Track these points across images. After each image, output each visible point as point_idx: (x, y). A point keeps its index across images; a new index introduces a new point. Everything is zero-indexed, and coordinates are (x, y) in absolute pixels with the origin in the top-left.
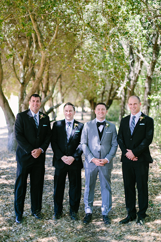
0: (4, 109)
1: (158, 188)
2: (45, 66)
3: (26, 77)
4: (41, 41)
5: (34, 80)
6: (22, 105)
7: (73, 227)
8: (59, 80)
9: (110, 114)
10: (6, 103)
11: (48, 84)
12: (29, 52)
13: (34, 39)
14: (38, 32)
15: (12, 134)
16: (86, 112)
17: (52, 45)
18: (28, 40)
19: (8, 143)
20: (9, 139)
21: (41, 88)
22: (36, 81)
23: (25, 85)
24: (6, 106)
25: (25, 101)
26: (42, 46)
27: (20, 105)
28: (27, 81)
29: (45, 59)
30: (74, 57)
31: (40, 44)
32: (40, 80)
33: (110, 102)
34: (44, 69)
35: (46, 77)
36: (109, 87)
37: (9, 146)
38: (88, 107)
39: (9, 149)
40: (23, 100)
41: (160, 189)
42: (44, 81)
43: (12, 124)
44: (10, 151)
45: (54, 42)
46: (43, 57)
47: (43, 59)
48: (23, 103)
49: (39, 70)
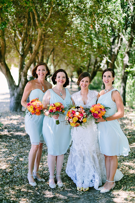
0: (6, 76)
1: (133, 140)
2: (41, 41)
3: (25, 50)
4: (38, 20)
5: (31, 53)
6: (21, 73)
7: (63, 167)
8: (52, 53)
9: (94, 83)
10: (8, 72)
11: (42, 57)
12: (28, 29)
13: (32, 18)
14: (36, 12)
15: (13, 97)
16: (74, 82)
17: (47, 23)
18: (27, 19)
19: (10, 105)
20: (11, 102)
21: (37, 61)
22: (33, 54)
23: (24, 57)
24: (8, 74)
25: (25, 69)
26: (38, 23)
27: (20, 73)
28: (26, 54)
29: (41, 35)
30: (65, 34)
31: (37, 22)
32: (37, 53)
33: (94, 74)
34: (40, 43)
35: (41, 51)
36: (93, 61)
37: (10, 107)
38: (76, 78)
39: (11, 110)
40: (23, 69)
41: (134, 141)
42: (39, 54)
43: (13, 89)
44: (11, 111)
45: (48, 21)
46: (40, 33)
47: (40, 35)
48: (22, 72)
49: (35, 45)
